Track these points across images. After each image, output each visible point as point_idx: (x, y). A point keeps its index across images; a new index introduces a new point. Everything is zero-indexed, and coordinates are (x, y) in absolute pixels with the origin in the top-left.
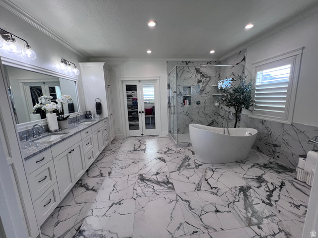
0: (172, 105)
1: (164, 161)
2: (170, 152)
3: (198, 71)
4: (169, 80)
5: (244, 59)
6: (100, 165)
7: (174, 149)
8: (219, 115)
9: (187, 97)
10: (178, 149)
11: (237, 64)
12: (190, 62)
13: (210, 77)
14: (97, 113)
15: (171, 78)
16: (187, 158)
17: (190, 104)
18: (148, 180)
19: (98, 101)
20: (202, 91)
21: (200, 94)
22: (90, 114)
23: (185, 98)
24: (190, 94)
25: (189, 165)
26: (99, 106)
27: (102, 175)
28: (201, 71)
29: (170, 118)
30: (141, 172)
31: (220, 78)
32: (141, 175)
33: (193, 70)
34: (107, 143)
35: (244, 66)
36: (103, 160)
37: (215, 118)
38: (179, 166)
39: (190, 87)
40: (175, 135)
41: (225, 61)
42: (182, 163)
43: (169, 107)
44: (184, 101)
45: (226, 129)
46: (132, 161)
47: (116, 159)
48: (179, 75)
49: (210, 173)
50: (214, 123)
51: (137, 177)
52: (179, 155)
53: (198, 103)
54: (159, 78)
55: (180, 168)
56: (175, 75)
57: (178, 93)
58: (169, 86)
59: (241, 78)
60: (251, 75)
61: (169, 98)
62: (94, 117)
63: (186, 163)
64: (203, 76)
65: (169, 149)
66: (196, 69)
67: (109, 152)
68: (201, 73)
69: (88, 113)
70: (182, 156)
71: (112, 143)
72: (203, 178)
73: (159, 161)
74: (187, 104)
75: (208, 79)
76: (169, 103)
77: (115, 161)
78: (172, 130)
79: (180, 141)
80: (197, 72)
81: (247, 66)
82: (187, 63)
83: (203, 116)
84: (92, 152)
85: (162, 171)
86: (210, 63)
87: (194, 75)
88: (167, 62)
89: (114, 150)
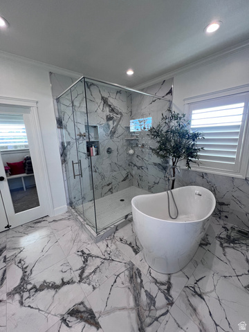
3: (105, 101)
4: (59, 111)
5: (170, 92)
8: (135, 165)
9: (93, 142)
12: (93, 84)
13: (121, 114)
15: (63, 107)
17: (98, 153)
20: (113, 133)
21: (111, 138)
23: (90, 145)
24: (97, 138)
28: (109, 103)
31: (132, 116)
33: (99, 100)
35: (171, 102)
39: (95, 127)
43: (64, 161)
44: (88, 150)
48: (77, 103)
50: (129, 176)
53: (109, 151)
54: (35, 105)
56: (69, 104)
58: (60, 123)
64: (112, 110)
65: (85, 257)
66: (103, 98)
68: (110, 106)
74: (94, 153)
75: (119, 116)
76: (63, 154)
78: (73, 200)
82: (89, 85)
83: (117, 169)
86: (119, 92)
87: (101, 107)
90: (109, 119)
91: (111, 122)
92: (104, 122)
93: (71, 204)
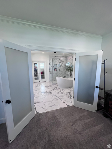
0: (51, 70)
4: (50, 62)
11: (71, 58)
12: (57, 56)
16: (56, 87)
17: (57, 70)
21: (60, 67)
23: (55, 68)
29: (50, 75)
37: (65, 75)
39: (57, 65)
40: (52, 81)
41: (68, 57)
52: (53, 87)
53: (60, 70)
54: (46, 61)
57: (53, 67)
68: (60, 60)
72: (60, 91)
73: (47, 88)
75: (63, 62)
76: (50, 70)
79: (54, 83)
83: (61, 74)
86: (63, 57)
90: (60, 63)
91: (60, 64)
92: (59, 63)
93: (50, 80)
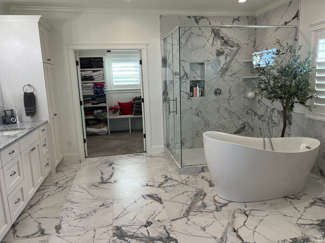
0: (170, 96)
1: (159, 200)
2: (170, 183)
3: (216, 33)
4: (165, 50)
5: (297, 16)
6: (37, 213)
7: (176, 177)
8: (256, 114)
9: (198, 81)
10: (184, 177)
11: (286, 23)
12: (202, 17)
13: (238, 45)
14: (28, 114)
15: (169, 47)
16: (200, 194)
17: (202, 94)
18: (132, 237)
19: (29, 91)
20: (224, 70)
21: (221, 77)
22: (13, 116)
23: (194, 84)
24: (203, 76)
25: (204, 206)
26: (30, 100)
27: (42, 232)
28: (222, 35)
29: (167, 120)
30: (119, 223)
31: (255, 47)
32: (118, 228)
33: (208, 33)
34: (48, 170)
35: (297, 28)
36: (43, 204)
37: (247, 119)
38: (186, 208)
39: (202, 64)
40: (178, 151)
41: (265, 18)
42: (192, 203)
43: (166, 100)
44: (192, 90)
45: (266, 139)
46: (100, 203)
47: (67, 201)
48: (183, 41)
49: (240, 219)
50: (247, 128)
51: (111, 233)
52: (186, 188)
54: (145, 47)
55: (188, 212)
56: (176, 42)
57: (182, 74)
58: (164, 61)
59: (291, 49)
60: (309, 44)
61: (165, 83)
62: (21, 122)
63: (200, 203)
64: (226, 43)
65: (167, 179)
66: (213, 30)
67: (52, 189)
68: (222, 38)
69: (9, 113)
70: (192, 191)
71: (58, 169)
72: (230, 229)
73: (149, 200)
74: (198, 94)
75: (235, 49)
76: (165, 93)
77: (67, 205)
78: (171, 142)
79: (186, 163)
80: (215, 35)
81: (301, 28)
82: (197, 19)
83: (226, 115)
84: (22, 189)
85: (156, 219)
86: (237, 19)
87: (211, 41)
88: (161, 16)
89: (62, 183)
90: (219, 53)
93: (168, 145)
